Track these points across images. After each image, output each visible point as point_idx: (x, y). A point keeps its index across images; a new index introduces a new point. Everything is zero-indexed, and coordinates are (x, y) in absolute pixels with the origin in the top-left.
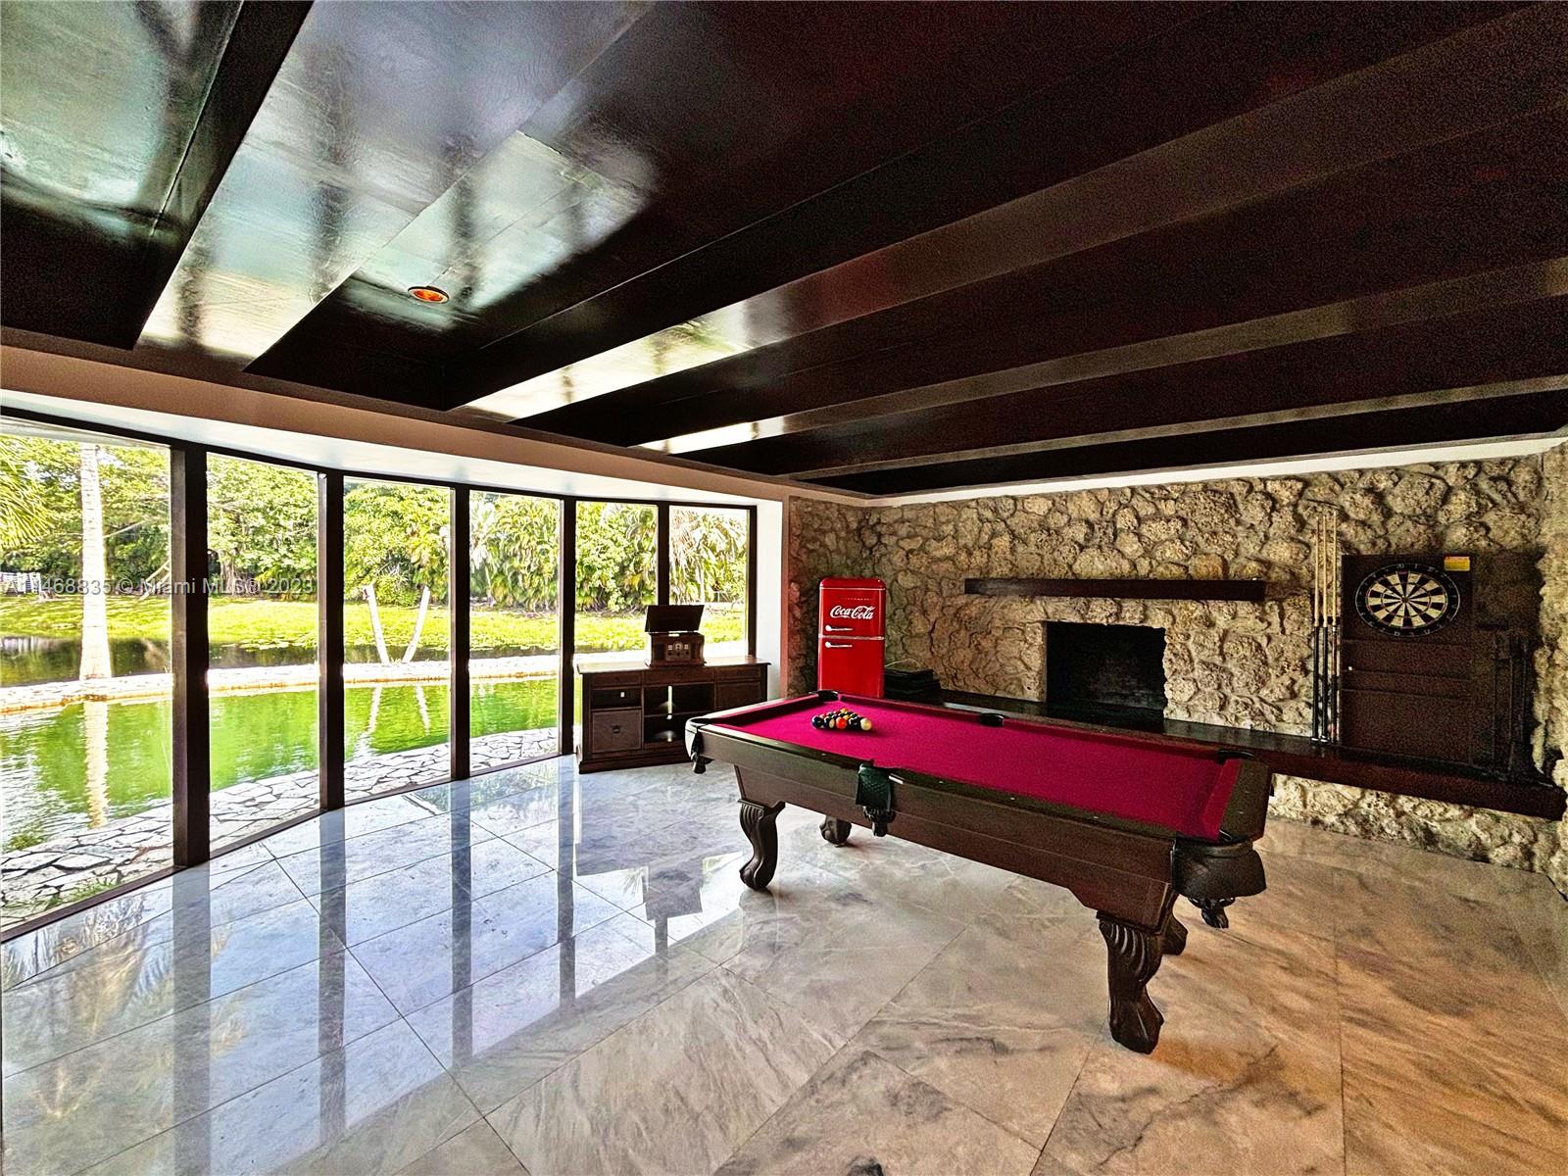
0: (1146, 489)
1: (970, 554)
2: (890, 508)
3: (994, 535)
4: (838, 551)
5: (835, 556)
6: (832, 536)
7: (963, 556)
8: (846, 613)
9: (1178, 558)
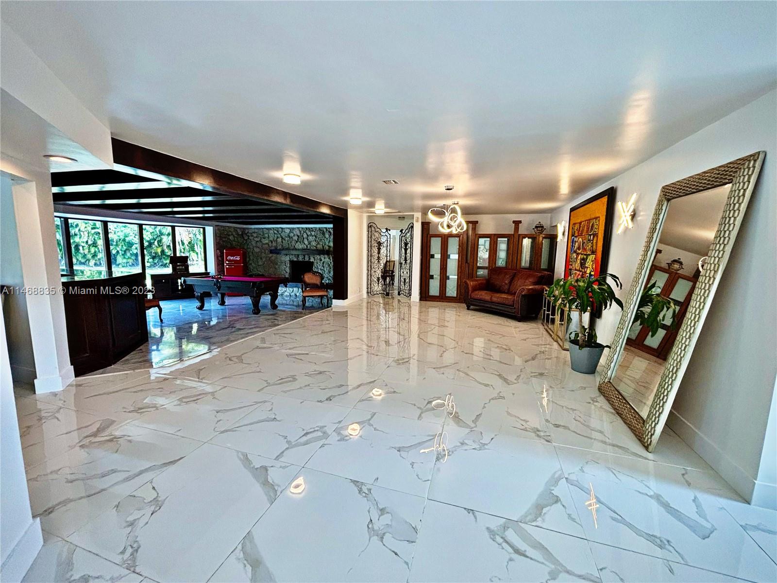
0: (309, 228)
1: (272, 243)
2: (251, 228)
3: (278, 237)
4: (234, 241)
5: (233, 242)
6: (232, 236)
7: (270, 243)
8: (232, 258)
9: (315, 245)
